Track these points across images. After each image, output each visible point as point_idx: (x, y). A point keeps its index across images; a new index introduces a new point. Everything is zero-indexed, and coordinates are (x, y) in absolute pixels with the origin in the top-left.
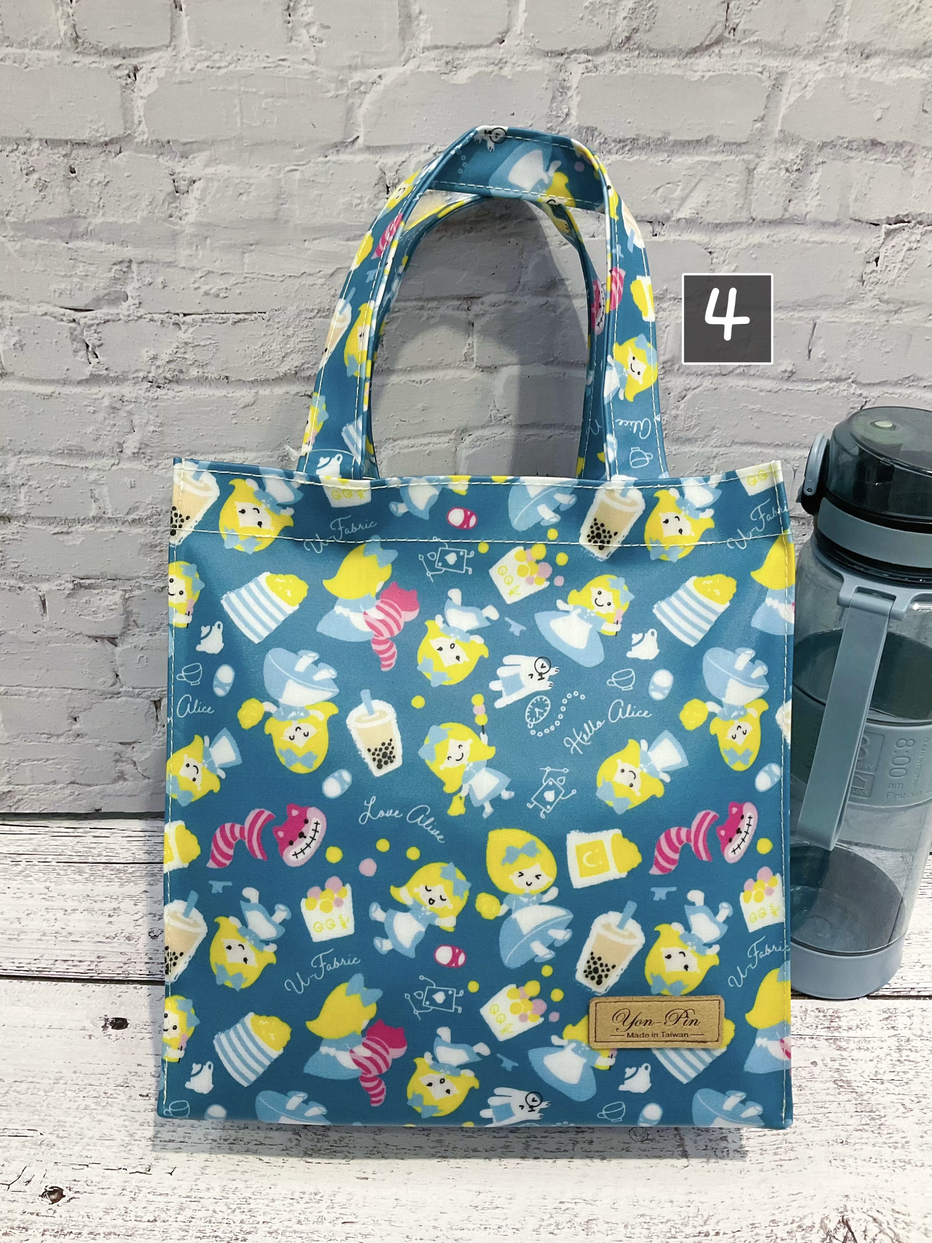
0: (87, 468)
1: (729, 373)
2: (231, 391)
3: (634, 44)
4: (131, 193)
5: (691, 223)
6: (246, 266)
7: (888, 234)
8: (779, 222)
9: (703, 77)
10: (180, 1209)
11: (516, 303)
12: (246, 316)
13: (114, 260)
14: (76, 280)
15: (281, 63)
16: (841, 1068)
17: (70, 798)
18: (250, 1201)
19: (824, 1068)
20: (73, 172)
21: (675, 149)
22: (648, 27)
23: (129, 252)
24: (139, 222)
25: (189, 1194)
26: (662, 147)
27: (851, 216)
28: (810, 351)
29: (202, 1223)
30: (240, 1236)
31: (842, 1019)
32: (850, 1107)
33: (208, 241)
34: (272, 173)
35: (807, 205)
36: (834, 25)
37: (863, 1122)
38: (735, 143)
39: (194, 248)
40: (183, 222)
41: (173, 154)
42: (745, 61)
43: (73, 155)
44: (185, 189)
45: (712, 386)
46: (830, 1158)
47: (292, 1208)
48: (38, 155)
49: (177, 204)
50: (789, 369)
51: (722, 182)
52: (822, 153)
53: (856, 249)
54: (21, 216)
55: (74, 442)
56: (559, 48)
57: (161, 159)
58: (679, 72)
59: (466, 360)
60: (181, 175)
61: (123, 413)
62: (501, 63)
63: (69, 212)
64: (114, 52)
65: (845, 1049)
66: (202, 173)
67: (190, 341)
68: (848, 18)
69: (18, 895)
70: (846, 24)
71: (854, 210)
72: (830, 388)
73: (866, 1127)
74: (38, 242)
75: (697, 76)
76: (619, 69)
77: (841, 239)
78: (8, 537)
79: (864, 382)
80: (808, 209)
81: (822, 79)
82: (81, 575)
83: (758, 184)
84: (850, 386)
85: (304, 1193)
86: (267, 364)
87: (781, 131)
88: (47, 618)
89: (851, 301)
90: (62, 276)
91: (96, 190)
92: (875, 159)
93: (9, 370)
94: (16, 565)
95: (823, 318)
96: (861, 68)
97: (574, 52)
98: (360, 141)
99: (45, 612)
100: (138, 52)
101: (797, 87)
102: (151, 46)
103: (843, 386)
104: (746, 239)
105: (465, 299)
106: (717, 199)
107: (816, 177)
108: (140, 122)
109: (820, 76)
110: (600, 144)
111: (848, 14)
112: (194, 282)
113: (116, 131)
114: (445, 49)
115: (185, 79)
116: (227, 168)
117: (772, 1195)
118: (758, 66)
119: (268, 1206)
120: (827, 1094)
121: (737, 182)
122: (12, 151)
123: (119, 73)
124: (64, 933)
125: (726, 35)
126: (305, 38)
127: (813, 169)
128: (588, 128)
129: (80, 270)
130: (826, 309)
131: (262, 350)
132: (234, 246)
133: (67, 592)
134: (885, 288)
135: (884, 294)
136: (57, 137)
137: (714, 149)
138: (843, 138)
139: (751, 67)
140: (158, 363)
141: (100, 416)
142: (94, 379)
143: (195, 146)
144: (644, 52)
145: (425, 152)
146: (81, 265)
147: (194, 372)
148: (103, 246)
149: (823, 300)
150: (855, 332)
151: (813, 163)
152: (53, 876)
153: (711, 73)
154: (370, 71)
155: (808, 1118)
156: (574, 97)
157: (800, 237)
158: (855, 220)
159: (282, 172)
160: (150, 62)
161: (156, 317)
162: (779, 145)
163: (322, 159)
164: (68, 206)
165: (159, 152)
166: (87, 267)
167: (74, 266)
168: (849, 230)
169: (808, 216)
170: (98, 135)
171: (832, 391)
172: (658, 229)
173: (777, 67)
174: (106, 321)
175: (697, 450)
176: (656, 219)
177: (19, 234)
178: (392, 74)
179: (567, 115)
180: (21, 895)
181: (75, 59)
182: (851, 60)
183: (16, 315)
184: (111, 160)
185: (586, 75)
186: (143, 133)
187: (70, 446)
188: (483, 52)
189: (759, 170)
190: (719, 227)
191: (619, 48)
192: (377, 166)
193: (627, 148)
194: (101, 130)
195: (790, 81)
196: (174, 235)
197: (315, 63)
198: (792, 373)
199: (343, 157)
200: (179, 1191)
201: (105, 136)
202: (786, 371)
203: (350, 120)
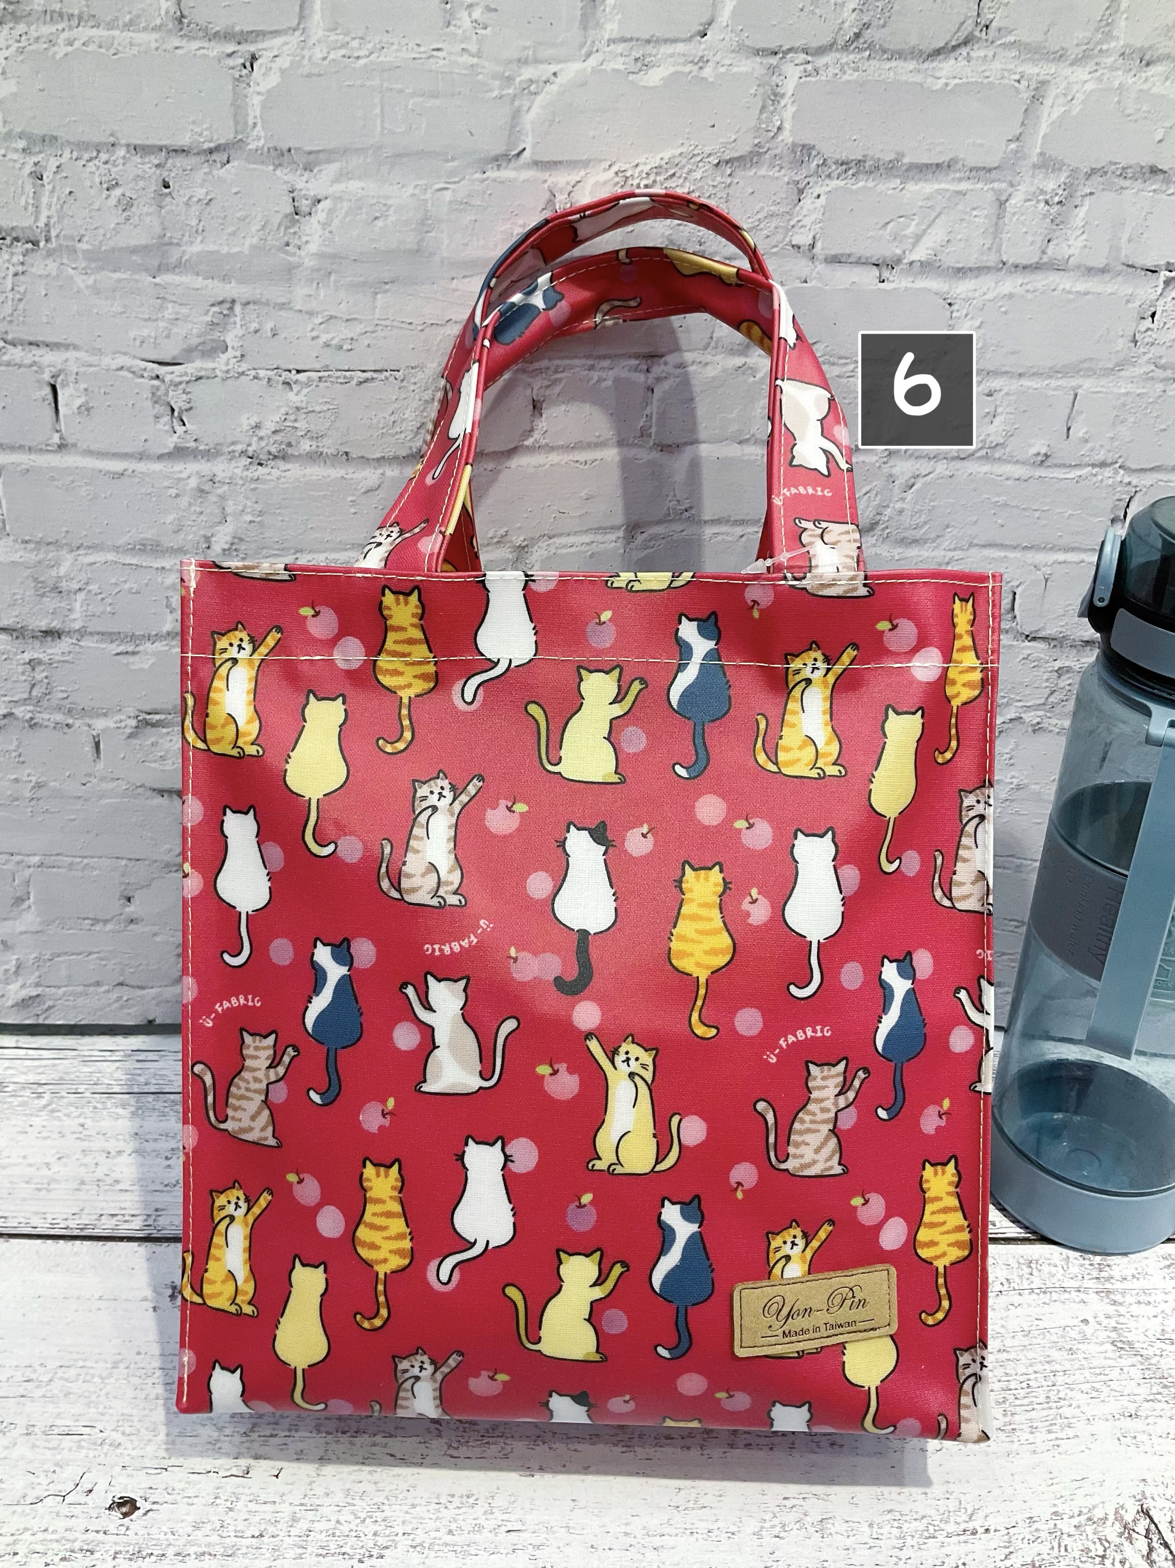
0: (163, 568)
1: (969, 456)
2: (351, 470)
3: (865, 42)
4: (238, 215)
5: (927, 267)
6: (377, 310)
7: (1167, 282)
8: (1036, 267)
9: (947, 85)
10: (293, 1520)
11: (706, 364)
12: (375, 375)
13: (212, 300)
14: (162, 324)
15: (435, 53)
16: (1119, 1326)
17: (117, 1005)
18: (382, 1507)
19: (1098, 1327)
20: (167, 186)
21: (911, 174)
22: (882, 22)
23: (231, 290)
24: (246, 252)
25: (303, 1501)
26: (894, 172)
27: (1123, 260)
28: (1069, 429)
29: (323, 1537)
30: (375, 1552)
31: (1113, 1267)
32: (1136, 1373)
33: (332, 278)
34: (416, 192)
35: (1069, 246)
36: (1108, 24)
37: (1154, 1391)
38: (984, 168)
39: (315, 285)
40: (303, 253)
41: (294, 166)
42: (999, 66)
43: (168, 165)
44: (307, 210)
45: (947, 473)
46: (1119, 1435)
47: (440, 1515)
48: (124, 164)
49: (295, 229)
50: (1043, 451)
51: (967, 217)
52: (1089, 183)
53: (1128, 301)
54: (97, 243)
55: (149, 534)
56: (773, 46)
57: (278, 172)
58: (918, 78)
59: (642, 436)
60: (303, 192)
61: (212, 498)
62: (702, 61)
63: (159, 237)
64: (226, 36)
65: (1121, 1304)
66: (330, 191)
67: (303, 405)
68: (1125, 16)
69: (44, 1134)
70: (1123, 23)
71: (1126, 252)
72: (1092, 474)
73: (1159, 1397)
74: (117, 275)
75: (940, 84)
76: (845, 73)
77: (1110, 289)
78: (57, 658)
79: (1134, 467)
80: (1070, 252)
81: (1091, 91)
82: (148, 708)
83: (1011, 220)
84: (1116, 472)
85: (453, 1496)
86: (398, 436)
87: (1041, 154)
88: (101, 765)
89: (1121, 366)
90: (145, 320)
91: (195, 210)
92: (1154, 191)
93: (71, 440)
94: (65, 695)
95: (1086, 386)
96: (1140, 78)
97: (790, 50)
98: (526, 154)
99: (98, 757)
100: (257, 36)
101: (1061, 100)
102: (275, 28)
103: (1108, 472)
104: (996, 287)
105: (644, 357)
106: (959, 237)
107: (1082, 212)
108: (255, 124)
109: (1090, 86)
110: (818, 166)
111: (1125, 12)
112: (313, 330)
113: (225, 135)
114: (634, 43)
115: (315, 71)
116: (360, 184)
117: (1051, 1482)
118: (1015, 73)
119: (407, 1513)
120: (1105, 1358)
121: (986, 217)
122: (91, 160)
123: (231, 62)
124: (109, 1180)
125: (977, 33)
126: (466, 23)
127: (1078, 201)
128: (803, 146)
129: (169, 311)
130: (1089, 376)
131: (392, 418)
132: (364, 284)
133: (128, 731)
134: (1162, 351)
135: (1161, 357)
136: (149, 142)
137: (958, 175)
138: (1116, 164)
139: (1006, 74)
140: (262, 433)
141: (184, 501)
142: (179, 453)
143: (321, 156)
144: (876, 52)
145: (605, 170)
146: (170, 305)
147: (306, 446)
148: (199, 282)
149: (1086, 365)
150: (1124, 405)
151: (1079, 193)
152: (88, 1110)
153: (957, 81)
154: (542, 67)
155: (1085, 1387)
156: (789, 106)
157: (1061, 287)
158: (1128, 266)
159: (429, 191)
160: (271, 48)
161: (262, 373)
162: (1037, 171)
163: (478, 176)
164: (158, 230)
165: (277, 163)
166: (178, 308)
167: (161, 308)
168: (1119, 279)
169: (1072, 259)
170: (202, 140)
171: (1094, 479)
172: (886, 274)
173: (1038, 74)
174: (200, 378)
175: (926, 554)
176: (884, 262)
177: (93, 265)
178: (571, 70)
179: (779, 129)
180: (49, 1134)
181: (178, 45)
182: (1128, 67)
183: (83, 369)
184: (215, 172)
185: (803, 79)
186: (258, 140)
187: (143, 539)
188: (680, 47)
189: (1012, 201)
190: (961, 272)
191: (845, 48)
192: (546, 186)
193: (851, 172)
194: (205, 133)
195: (1052, 93)
196: (290, 270)
197: (479, 54)
198: (1047, 456)
199: (507, 173)
200: (290, 1498)
201: (211, 141)
202: (1038, 454)
203: (515, 127)
